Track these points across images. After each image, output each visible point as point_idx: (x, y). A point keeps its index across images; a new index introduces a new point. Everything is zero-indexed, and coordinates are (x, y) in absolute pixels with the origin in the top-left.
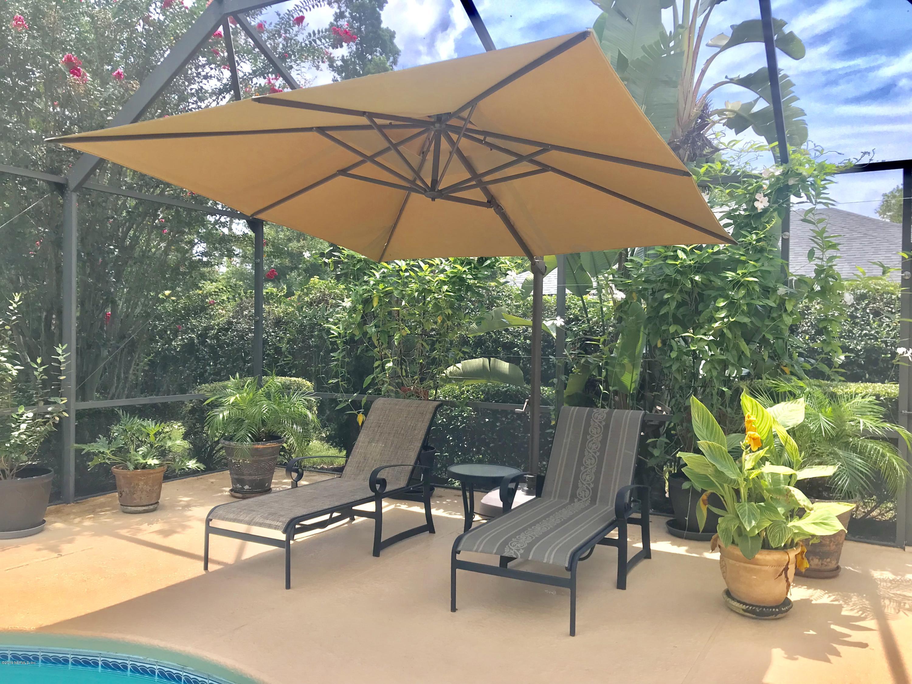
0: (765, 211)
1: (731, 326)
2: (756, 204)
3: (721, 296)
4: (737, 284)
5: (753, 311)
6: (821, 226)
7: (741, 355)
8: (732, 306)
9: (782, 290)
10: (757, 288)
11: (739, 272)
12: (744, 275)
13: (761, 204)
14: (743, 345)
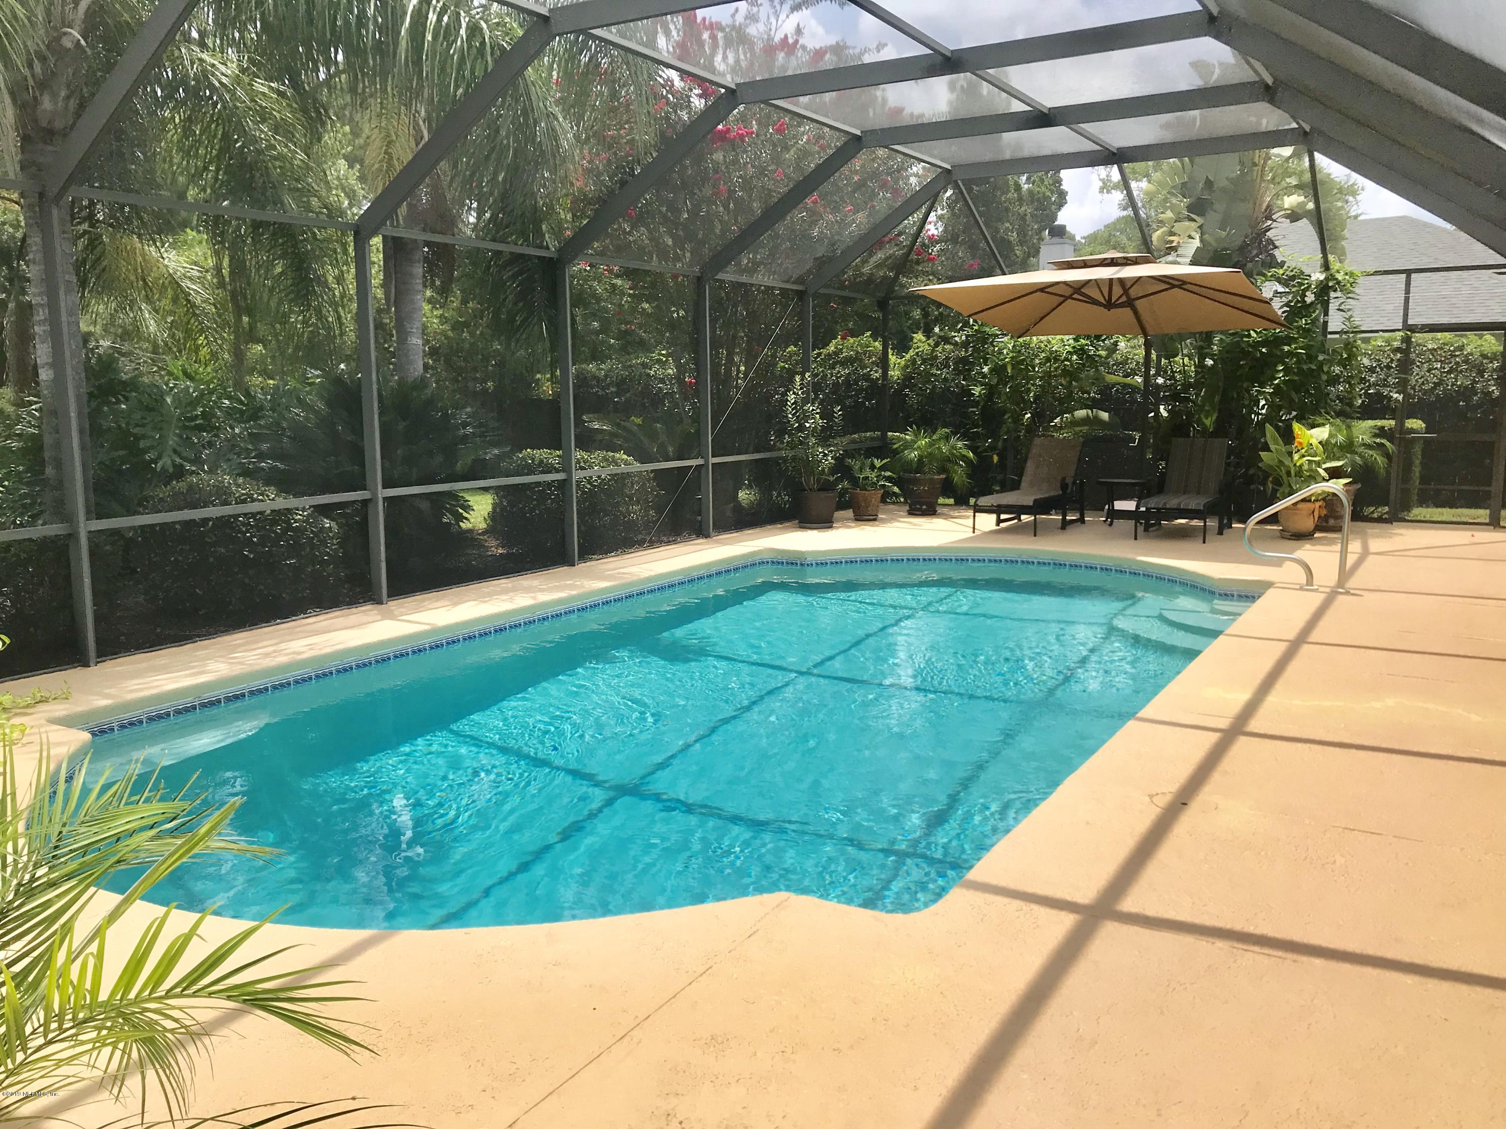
0: (1312, 303)
1: (1285, 382)
2: (1306, 299)
3: (1280, 362)
4: (1290, 354)
5: (1301, 372)
6: (1349, 313)
7: (1292, 400)
8: (1287, 371)
9: (1321, 358)
10: (1304, 357)
11: (1293, 346)
12: (1296, 348)
13: (1310, 298)
14: (1294, 395)
